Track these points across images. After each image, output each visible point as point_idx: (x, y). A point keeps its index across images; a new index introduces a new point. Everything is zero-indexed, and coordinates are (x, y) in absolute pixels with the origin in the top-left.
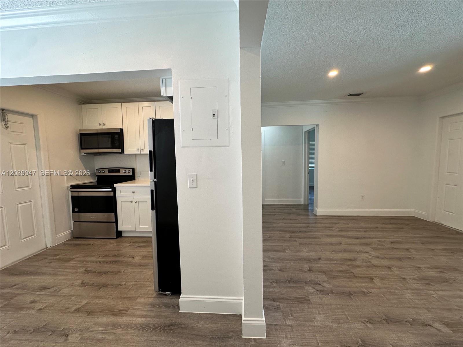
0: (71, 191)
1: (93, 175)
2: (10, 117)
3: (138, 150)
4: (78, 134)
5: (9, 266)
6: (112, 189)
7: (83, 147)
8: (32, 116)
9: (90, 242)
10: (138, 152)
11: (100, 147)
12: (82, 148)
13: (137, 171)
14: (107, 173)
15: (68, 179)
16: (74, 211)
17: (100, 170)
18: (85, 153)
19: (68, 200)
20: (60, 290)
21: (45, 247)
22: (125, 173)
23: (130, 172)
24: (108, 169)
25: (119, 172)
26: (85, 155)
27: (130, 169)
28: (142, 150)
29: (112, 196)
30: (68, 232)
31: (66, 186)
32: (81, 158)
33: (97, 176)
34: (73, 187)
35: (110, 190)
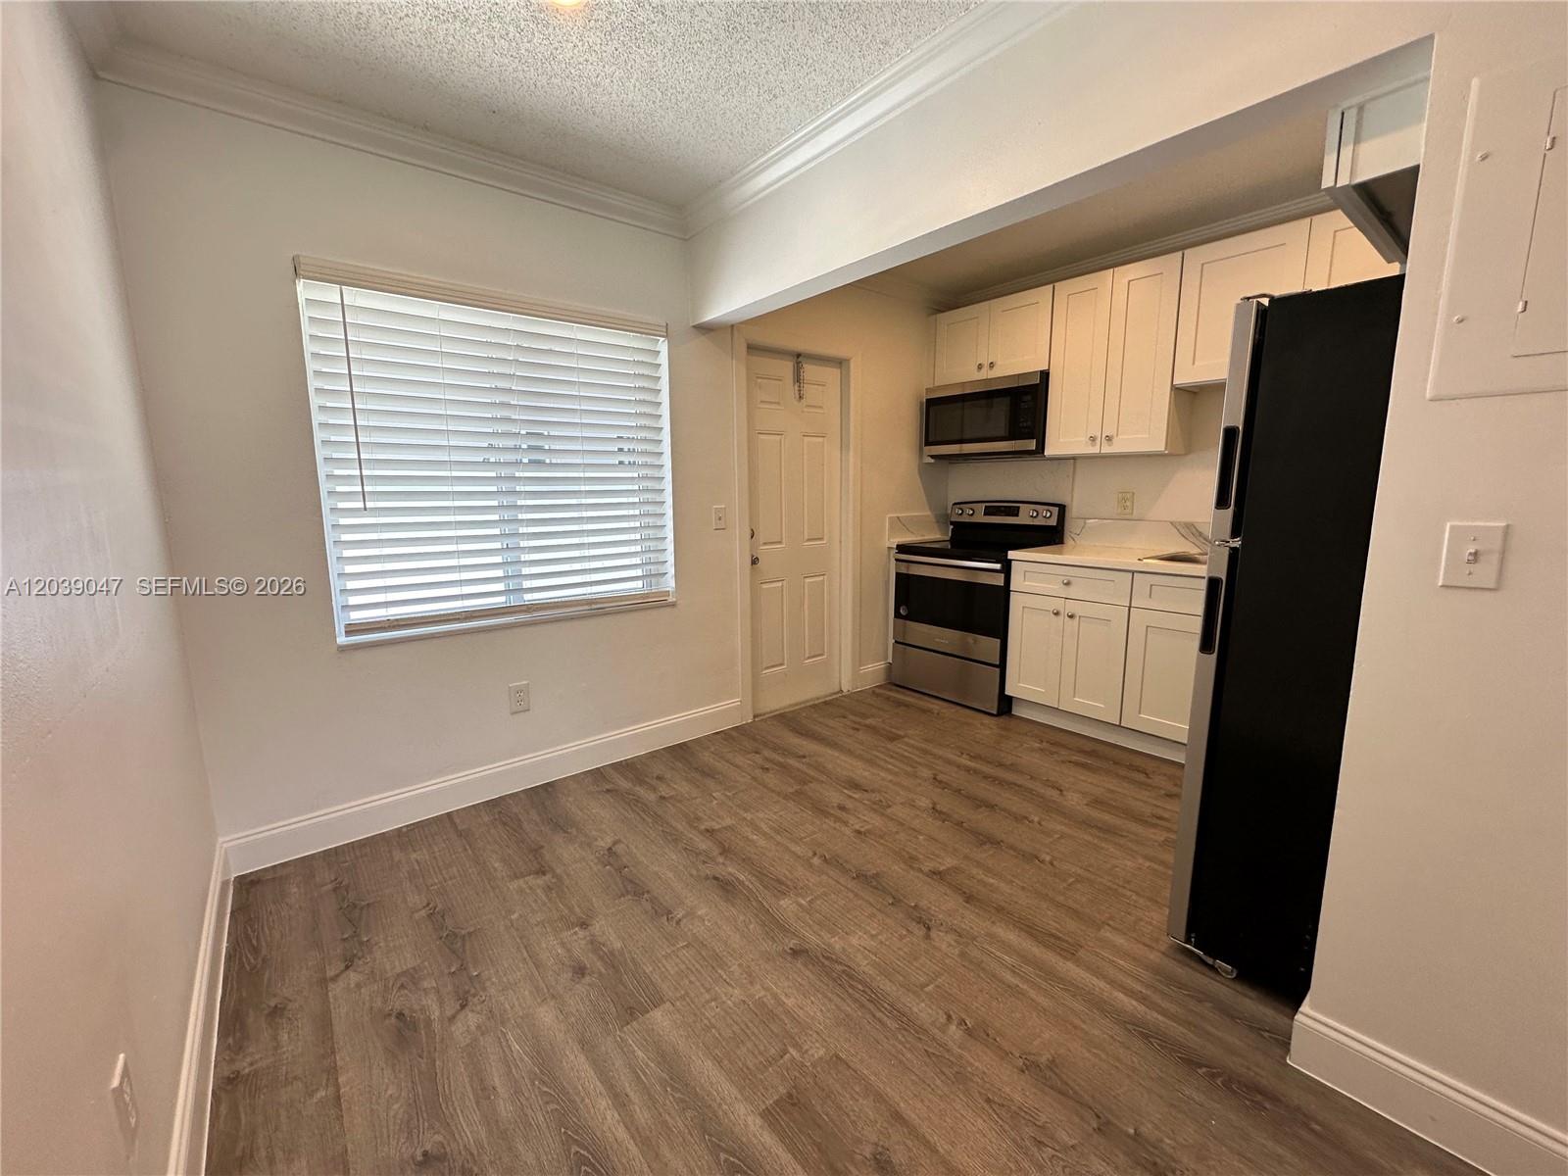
0: (897, 560)
1: (943, 519)
2: (810, 371)
3: (1093, 439)
4: (921, 403)
5: (787, 710)
6: (1003, 567)
7: (931, 440)
8: (841, 363)
9: (931, 706)
10: (1091, 448)
11: (968, 435)
12: (928, 443)
13: (1073, 512)
14: (980, 518)
15: (891, 527)
16: (897, 615)
17: (962, 506)
18: (932, 457)
19: (887, 583)
20: (890, 806)
21: (837, 689)
22: (1035, 520)
23: (1051, 516)
24: (984, 505)
25: (1017, 515)
26: (932, 461)
27: (1051, 508)
28: (1109, 439)
29: (1001, 586)
30: (880, 665)
31: (888, 545)
32: (924, 470)
33: (952, 523)
34: (902, 549)
35: (998, 566)
